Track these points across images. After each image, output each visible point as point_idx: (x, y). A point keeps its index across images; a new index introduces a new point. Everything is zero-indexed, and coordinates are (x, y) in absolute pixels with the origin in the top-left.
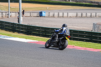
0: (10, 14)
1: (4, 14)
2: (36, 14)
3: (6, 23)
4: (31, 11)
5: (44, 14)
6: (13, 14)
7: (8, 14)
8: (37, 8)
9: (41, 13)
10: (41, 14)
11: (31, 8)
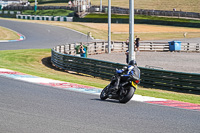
0: (111, 46)
1: (99, 46)
2: (161, 47)
3: (103, 63)
4: (152, 39)
5: (177, 46)
6: (117, 47)
7: (107, 47)
8: (164, 34)
9: (172, 44)
10: (171, 47)
11: (152, 35)
